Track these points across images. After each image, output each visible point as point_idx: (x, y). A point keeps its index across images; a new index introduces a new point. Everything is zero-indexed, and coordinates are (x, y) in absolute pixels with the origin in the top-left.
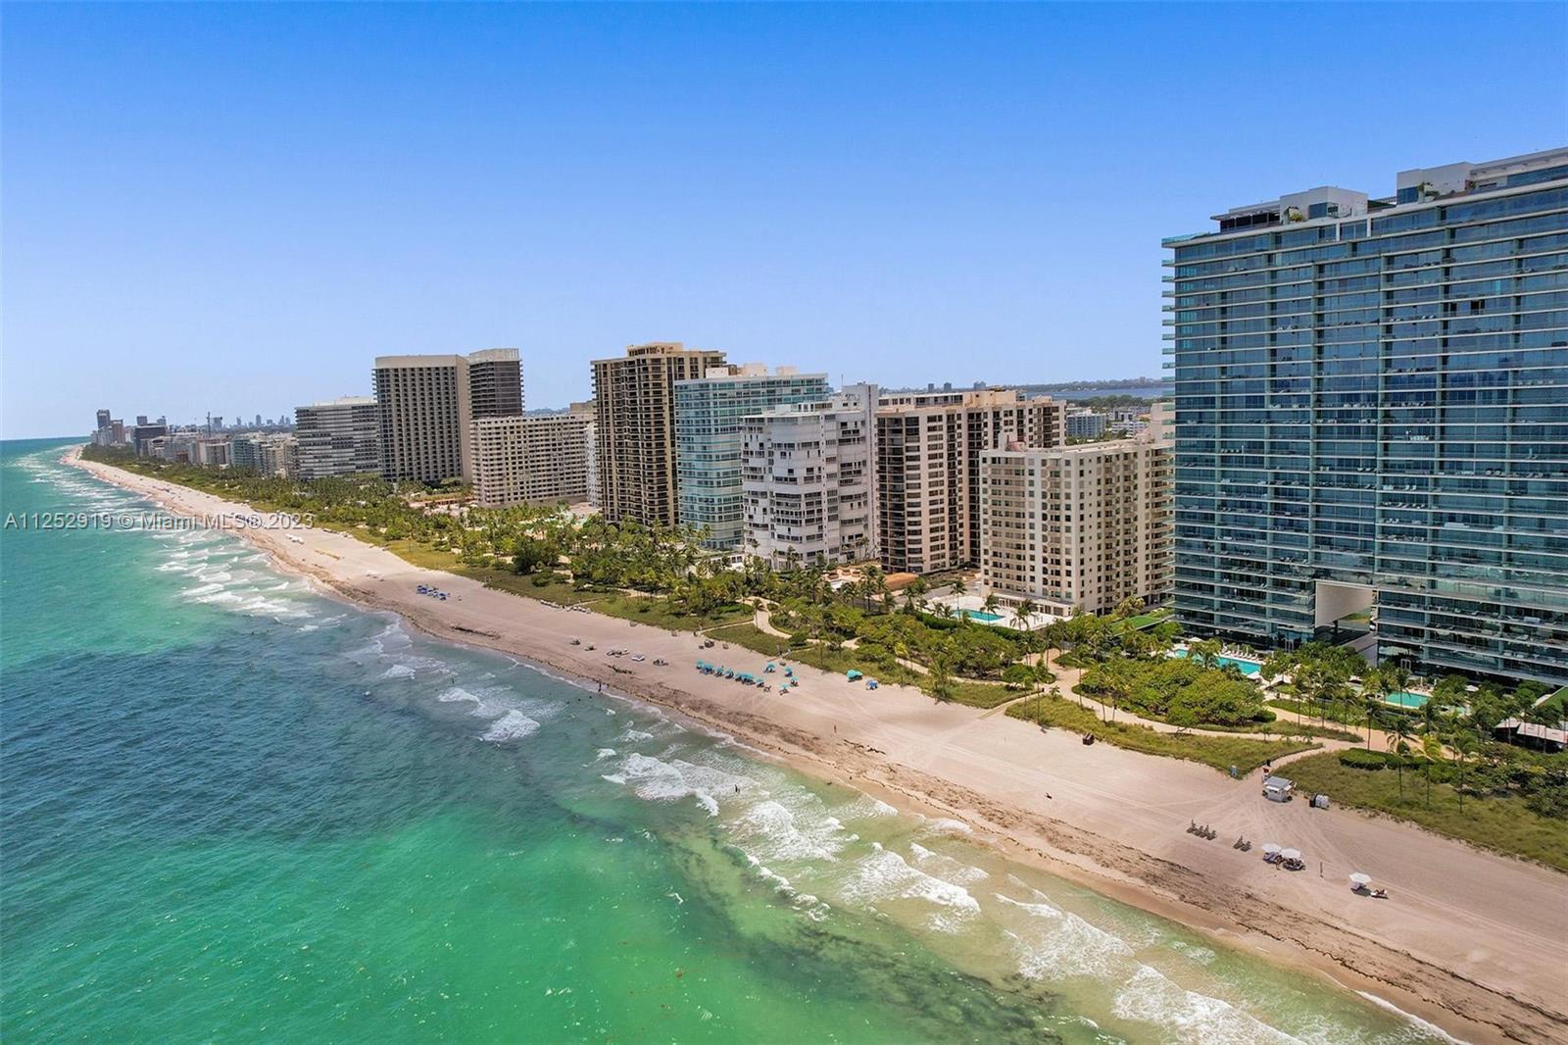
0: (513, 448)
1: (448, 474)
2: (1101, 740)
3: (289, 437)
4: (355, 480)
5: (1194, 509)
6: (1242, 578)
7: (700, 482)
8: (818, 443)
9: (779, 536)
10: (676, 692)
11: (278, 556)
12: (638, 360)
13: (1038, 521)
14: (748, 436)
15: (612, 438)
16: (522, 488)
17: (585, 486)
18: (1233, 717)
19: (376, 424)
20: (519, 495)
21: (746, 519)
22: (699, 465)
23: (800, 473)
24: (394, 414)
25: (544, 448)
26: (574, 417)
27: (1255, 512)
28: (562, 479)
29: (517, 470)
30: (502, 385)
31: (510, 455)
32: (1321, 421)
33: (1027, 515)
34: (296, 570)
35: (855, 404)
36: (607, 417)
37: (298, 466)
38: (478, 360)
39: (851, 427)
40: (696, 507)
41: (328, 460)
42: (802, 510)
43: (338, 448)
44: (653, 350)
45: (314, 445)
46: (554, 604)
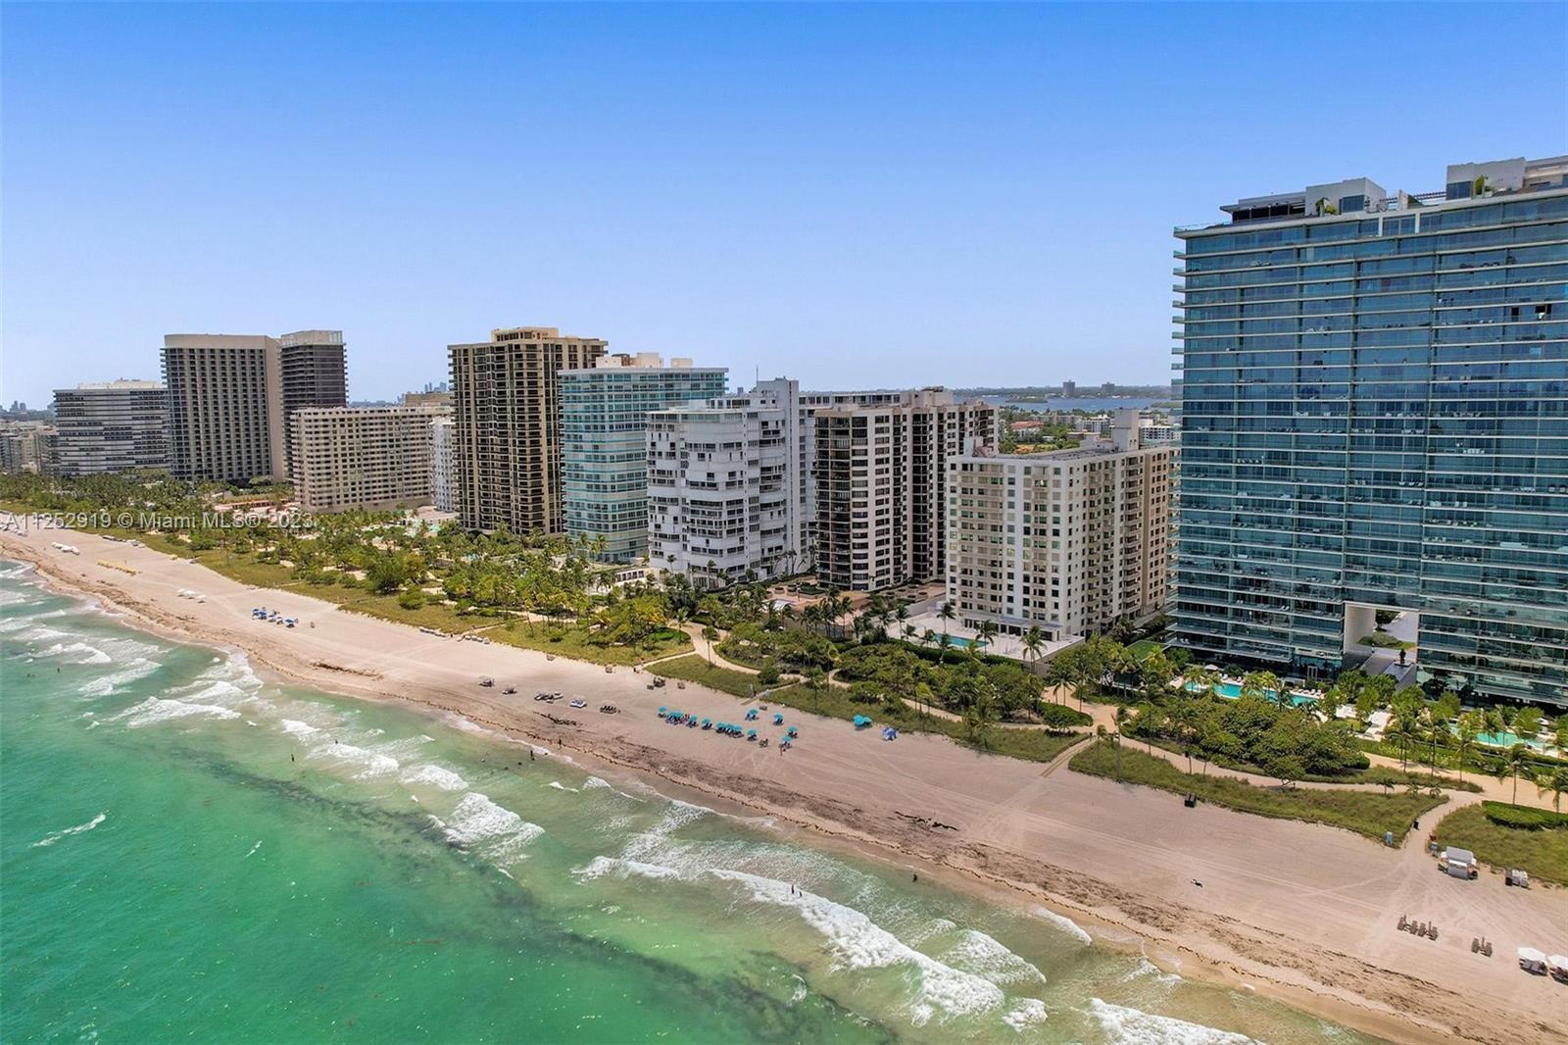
0: (343, 443)
1: (254, 471)
2: (1203, 801)
3: (40, 426)
4: (134, 477)
5: (1204, 524)
6: (1258, 599)
7: (588, 486)
8: (739, 445)
9: (693, 549)
10: (645, 749)
11: (45, 570)
12: (510, 346)
13: (1019, 535)
14: (656, 434)
15: (474, 434)
16: (354, 489)
17: (426, 488)
18: (1336, 765)
19: (165, 414)
20: (350, 498)
21: (651, 528)
22: (589, 466)
23: (721, 478)
24: (189, 401)
25: (380, 444)
26: (413, 410)
27: (1276, 528)
28: (400, 479)
29: (348, 469)
30: (323, 372)
31: (339, 452)
32: (1357, 430)
33: (1005, 529)
34: (76, 589)
35: (774, 402)
36: (468, 409)
37: (55, 457)
38: (291, 344)
39: (772, 427)
40: (584, 514)
41: (99, 453)
42: (723, 520)
43: (113, 439)
44: (528, 334)
45: (80, 435)
46: (437, 631)
